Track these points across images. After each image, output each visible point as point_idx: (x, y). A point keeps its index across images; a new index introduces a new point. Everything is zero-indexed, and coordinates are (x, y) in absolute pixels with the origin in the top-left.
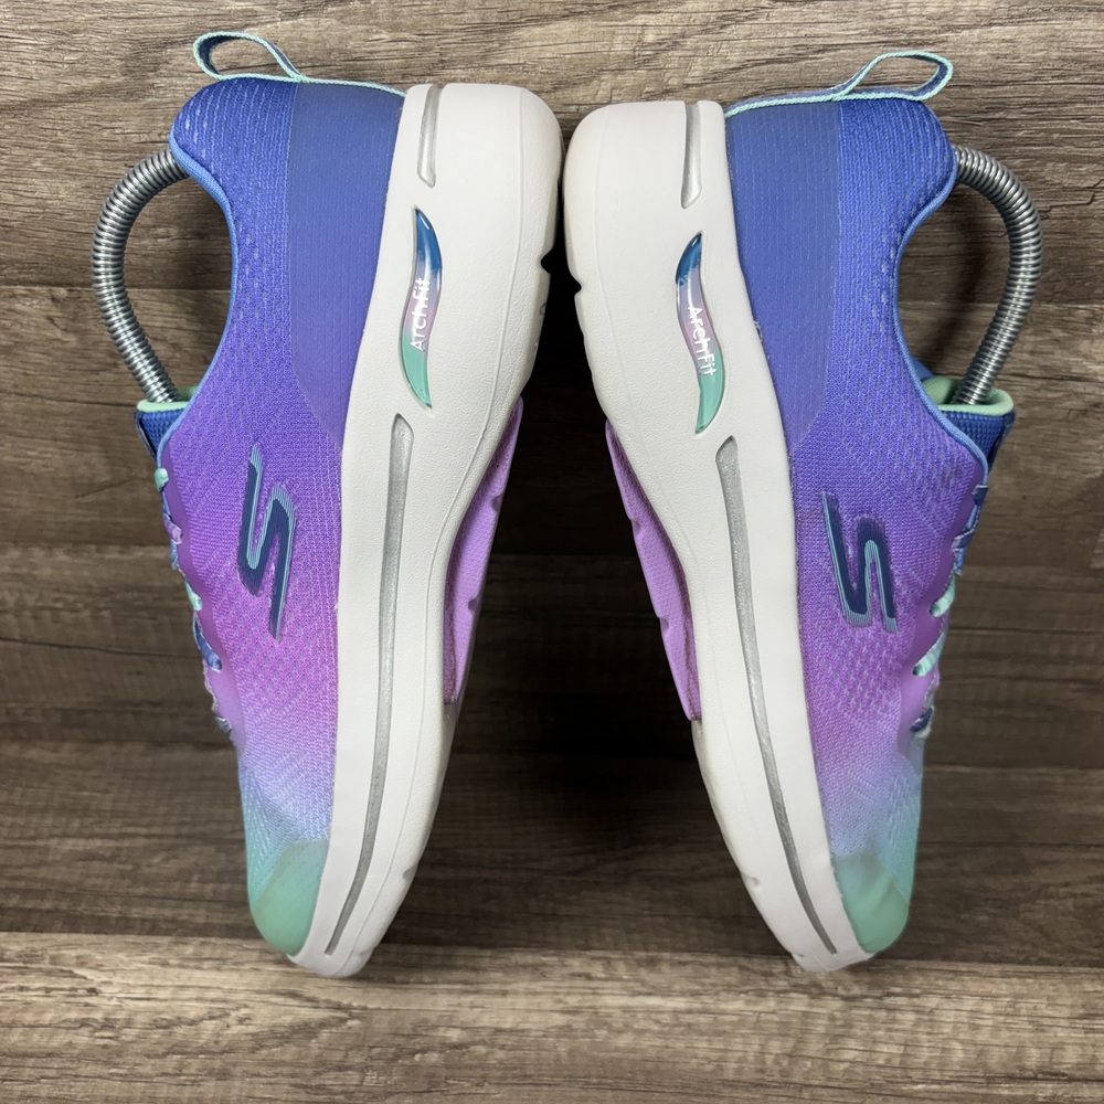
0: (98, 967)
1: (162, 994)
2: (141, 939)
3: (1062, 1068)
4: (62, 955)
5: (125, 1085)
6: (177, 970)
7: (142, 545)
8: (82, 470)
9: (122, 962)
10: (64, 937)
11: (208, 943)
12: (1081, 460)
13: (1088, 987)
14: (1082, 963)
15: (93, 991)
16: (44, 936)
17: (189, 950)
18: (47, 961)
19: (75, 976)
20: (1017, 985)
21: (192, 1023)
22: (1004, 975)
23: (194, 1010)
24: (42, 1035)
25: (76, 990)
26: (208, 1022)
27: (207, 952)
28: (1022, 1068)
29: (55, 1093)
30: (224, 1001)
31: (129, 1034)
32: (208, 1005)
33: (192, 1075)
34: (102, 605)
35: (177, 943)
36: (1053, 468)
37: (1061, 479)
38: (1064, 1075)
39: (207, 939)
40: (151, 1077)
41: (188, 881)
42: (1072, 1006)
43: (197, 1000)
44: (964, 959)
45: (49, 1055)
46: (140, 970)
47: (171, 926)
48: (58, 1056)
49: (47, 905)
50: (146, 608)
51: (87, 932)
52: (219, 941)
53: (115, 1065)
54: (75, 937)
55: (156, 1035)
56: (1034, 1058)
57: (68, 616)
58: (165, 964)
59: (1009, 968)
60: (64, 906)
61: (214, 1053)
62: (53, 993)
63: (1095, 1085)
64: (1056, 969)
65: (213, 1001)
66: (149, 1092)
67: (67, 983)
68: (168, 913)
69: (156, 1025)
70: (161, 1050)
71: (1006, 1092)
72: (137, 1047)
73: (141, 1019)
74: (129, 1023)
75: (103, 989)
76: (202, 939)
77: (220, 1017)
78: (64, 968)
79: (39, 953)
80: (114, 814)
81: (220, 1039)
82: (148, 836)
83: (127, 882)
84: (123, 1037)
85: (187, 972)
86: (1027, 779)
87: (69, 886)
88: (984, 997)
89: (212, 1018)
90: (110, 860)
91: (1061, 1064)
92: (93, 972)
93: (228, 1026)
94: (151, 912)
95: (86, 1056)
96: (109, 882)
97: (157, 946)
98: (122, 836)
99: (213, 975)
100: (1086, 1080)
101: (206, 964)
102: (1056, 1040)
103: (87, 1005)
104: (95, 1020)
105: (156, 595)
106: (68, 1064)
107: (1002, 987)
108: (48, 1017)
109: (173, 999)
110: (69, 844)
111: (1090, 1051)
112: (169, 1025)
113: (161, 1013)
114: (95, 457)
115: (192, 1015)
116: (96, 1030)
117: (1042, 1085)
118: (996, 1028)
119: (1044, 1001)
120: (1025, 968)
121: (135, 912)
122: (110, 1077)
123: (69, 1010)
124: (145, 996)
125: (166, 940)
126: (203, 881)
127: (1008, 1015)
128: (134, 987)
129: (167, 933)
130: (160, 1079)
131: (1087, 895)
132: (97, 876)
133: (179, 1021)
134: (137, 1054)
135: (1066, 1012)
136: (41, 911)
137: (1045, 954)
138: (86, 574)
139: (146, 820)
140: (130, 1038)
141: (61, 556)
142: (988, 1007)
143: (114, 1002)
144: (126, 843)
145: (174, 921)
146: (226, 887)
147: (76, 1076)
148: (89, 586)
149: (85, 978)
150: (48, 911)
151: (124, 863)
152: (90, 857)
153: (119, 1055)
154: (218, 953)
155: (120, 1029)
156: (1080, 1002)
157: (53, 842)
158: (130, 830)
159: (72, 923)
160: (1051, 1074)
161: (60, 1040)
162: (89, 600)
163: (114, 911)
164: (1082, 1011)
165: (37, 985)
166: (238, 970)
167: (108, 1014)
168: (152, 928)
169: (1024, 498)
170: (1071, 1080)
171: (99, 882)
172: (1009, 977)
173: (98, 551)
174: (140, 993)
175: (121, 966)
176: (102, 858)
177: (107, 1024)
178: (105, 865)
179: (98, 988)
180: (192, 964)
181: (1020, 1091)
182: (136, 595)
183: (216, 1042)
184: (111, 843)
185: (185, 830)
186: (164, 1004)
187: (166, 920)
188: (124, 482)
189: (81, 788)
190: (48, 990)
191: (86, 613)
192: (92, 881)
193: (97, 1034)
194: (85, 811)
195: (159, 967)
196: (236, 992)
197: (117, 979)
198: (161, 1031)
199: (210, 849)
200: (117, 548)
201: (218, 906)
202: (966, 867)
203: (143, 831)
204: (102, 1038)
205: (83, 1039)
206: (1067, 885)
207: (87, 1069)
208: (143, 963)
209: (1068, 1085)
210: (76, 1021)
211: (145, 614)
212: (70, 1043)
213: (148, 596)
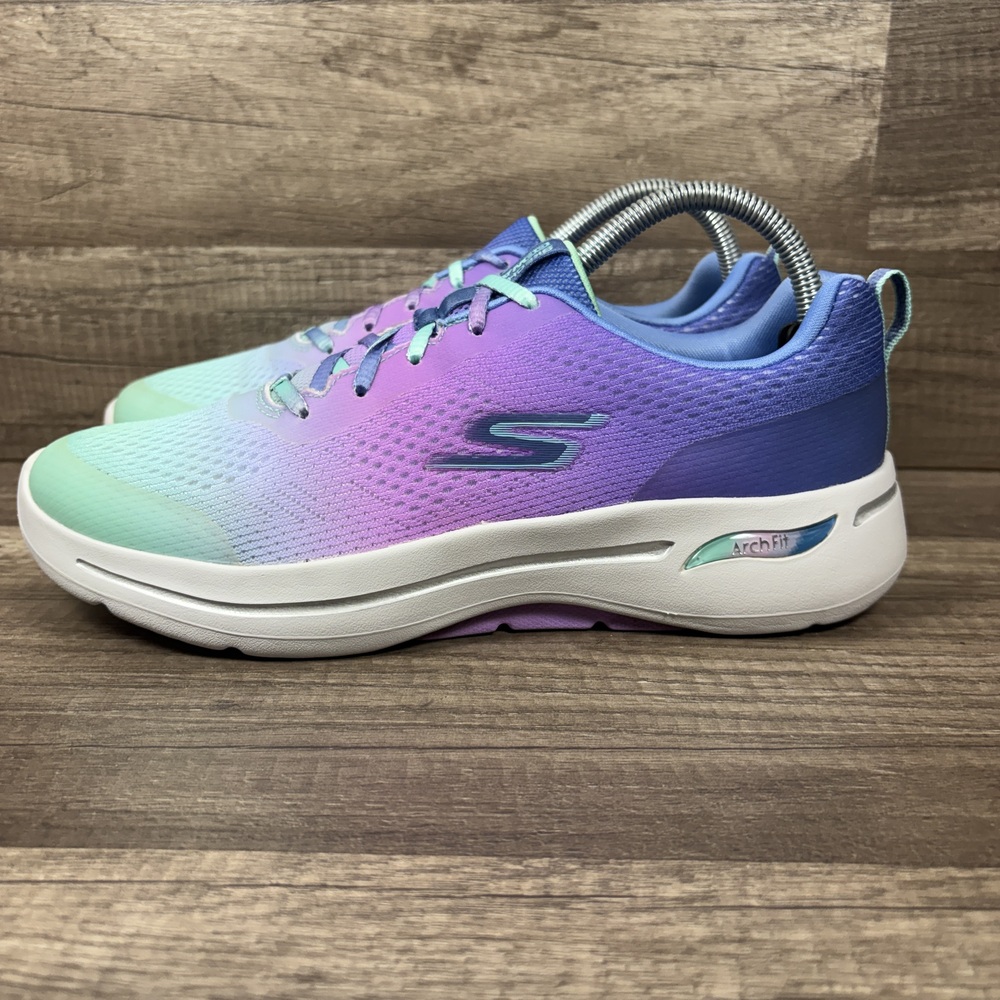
7: (92, 246)
8: (50, 173)
12: (843, 144)
34: (53, 309)
36: (821, 153)
37: (829, 162)
50: (89, 311)
57: (22, 321)
105: (99, 298)
114: (62, 160)
138: (43, 277)
141: (24, 259)
148: (44, 290)
162: (43, 304)
169: (803, 181)
173: (56, 253)
182: (83, 298)
188: (84, 183)
191: (39, 318)
200: (71, 249)
211: (87, 318)
213: (93, 299)
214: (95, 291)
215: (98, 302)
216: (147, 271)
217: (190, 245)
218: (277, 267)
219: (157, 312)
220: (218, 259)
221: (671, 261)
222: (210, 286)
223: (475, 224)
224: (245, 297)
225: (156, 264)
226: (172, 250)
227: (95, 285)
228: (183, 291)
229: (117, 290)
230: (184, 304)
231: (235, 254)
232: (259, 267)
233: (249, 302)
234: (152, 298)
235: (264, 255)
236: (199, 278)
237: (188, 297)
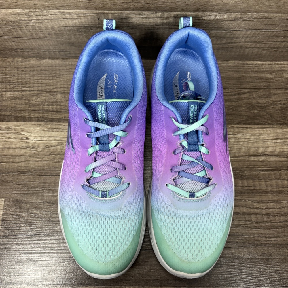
0: (27, 131)
1: (45, 139)
2: (36, 123)
3: (267, 153)
4: (17, 128)
5: (42, 163)
6: (47, 132)
9: (32, 130)
10: (15, 123)
11: (54, 124)
13: (278, 131)
14: (278, 124)
15: (27, 138)
16: (10, 123)
17: (49, 126)
18: (13, 130)
19: (22, 134)
20: (261, 131)
21: (54, 146)
22: (258, 128)
23: (54, 143)
24: (18, 150)
25: (23, 138)
26: (59, 146)
27: (54, 127)
28: (258, 153)
29: (25, 165)
30: (61, 140)
31: (40, 150)
32: (57, 141)
33: (57, 160)
35: (45, 124)
38: (267, 154)
39: (53, 123)
40: (47, 161)
41: (44, 105)
42: (273, 136)
43: (54, 140)
44: (249, 124)
45: (21, 156)
46: (38, 132)
47: (43, 119)
48: (24, 156)
49: (8, 114)
51: (21, 122)
52: (57, 123)
53: (38, 158)
54: (18, 123)
55: (46, 150)
56: (261, 150)
58: (44, 130)
59: (260, 126)
60: (13, 114)
61: (62, 154)
62: (17, 139)
63: (274, 157)
64: (271, 126)
65: (59, 140)
66: (48, 165)
67: (20, 136)
68: (41, 115)
69: (46, 147)
70: (48, 154)
71: (252, 159)
72: (42, 153)
73: (41, 146)
74: (39, 147)
75: (29, 137)
76: (52, 123)
77: (61, 145)
78: (18, 132)
79: (10, 128)
80: (19, 83)
81: (62, 150)
82: (30, 91)
83: (28, 106)
84: (38, 151)
85: (50, 133)
86: (277, 66)
87: (13, 107)
88: (252, 134)
89: (59, 145)
90: (21, 99)
91: (267, 151)
92: (26, 133)
93: (64, 147)
94: (36, 115)
95: (30, 156)
96: (23, 106)
97: (41, 125)
98: (23, 91)
99: (57, 133)
100: (272, 156)
101: (55, 130)
102: (267, 145)
103: (27, 142)
104: (30, 146)
106: (27, 158)
107: (257, 132)
108: (18, 146)
109: (48, 140)
110: (8, 94)
111: (275, 148)
112: (49, 147)
113: (46, 144)
115: (54, 144)
116: (31, 149)
117: (261, 157)
118: (253, 143)
119: (267, 135)
120: (264, 126)
121: (32, 115)
122: (38, 161)
123: (23, 144)
124: (41, 139)
125: (42, 123)
126: (48, 105)
127: (257, 139)
128: (37, 137)
129: (42, 121)
130: (50, 161)
131: (284, 104)
132: (19, 104)
133: (51, 146)
134: (43, 155)
135: (271, 138)
136: (7, 115)
137: (269, 122)
139: (28, 85)
140: (40, 151)
142: (253, 137)
143: (33, 141)
144: (24, 93)
145: (43, 118)
146: (55, 107)
147: (29, 161)
149: (24, 135)
150: (9, 115)
151: (25, 100)
152: (15, 98)
153: (38, 155)
154: (57, 127)
155: (37, 148)
156: (275, 135)
157: (4, 93)
158: (24, 89)
159: (17, 119)
160: (264, 154)
161: (23, 152)
163: (27, 115)
164: (275, 138)
165: (13, 137)
166: (63, 132)
167: (33, 144)
168: (38, 120)
170: (269, 155)
171: (20, 106)
172: (259, 129)
174: (39, 138)
175: (33, 131)
176: (19, 99)
177: (33, 147)
178: (20, 101)
179: (28, 138)
180: (51, 130)
181: (256, 159)
183: (62, 152)
184: (20, 93)
185: (40, 88)
186: (46, 141)
187: (41, 117)
189: (6, 75)
190: (16, 138)
192: (18, 106)
193: (31, 150)
194: (10, 83)
195: (42, 131)
196: (64, 138)
197: (32, 135)
198: (47, 149)
199: (48, 94)
201: (54, 113)
202: (255, 96)
203: (28, 89)
204: (33, 151)
205: (28, 151)
206: (280, 101)
207: (32, 159)
208: (38, 130)
209: (267, 157)
210: (25, 147)
212: (25, 152)
213: (10, 23)
214: (10, 21)
215: (12, 23)
216: (30, 16)
217: (44, 9)
218: (82, 15)
219: (37, 26)
220: (57, 13)
221: (239, 16)
222: (57, 20)
223: (163, 5)
224: (71, 23)
225: (32, 14)
226: (37, 10)
227: (9, 19)
228: (46, 21)
229: (19, 20)
230: (47, 24)
231: (64, 12)
232: (75, 15)
233: (73, 24)
234: (33, 23)
235: (76, 12)
236: (51, 18)
237: (48, 23)
